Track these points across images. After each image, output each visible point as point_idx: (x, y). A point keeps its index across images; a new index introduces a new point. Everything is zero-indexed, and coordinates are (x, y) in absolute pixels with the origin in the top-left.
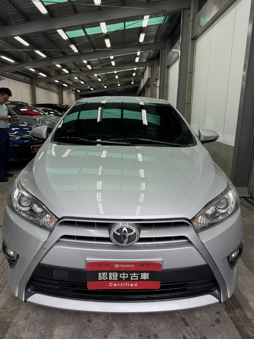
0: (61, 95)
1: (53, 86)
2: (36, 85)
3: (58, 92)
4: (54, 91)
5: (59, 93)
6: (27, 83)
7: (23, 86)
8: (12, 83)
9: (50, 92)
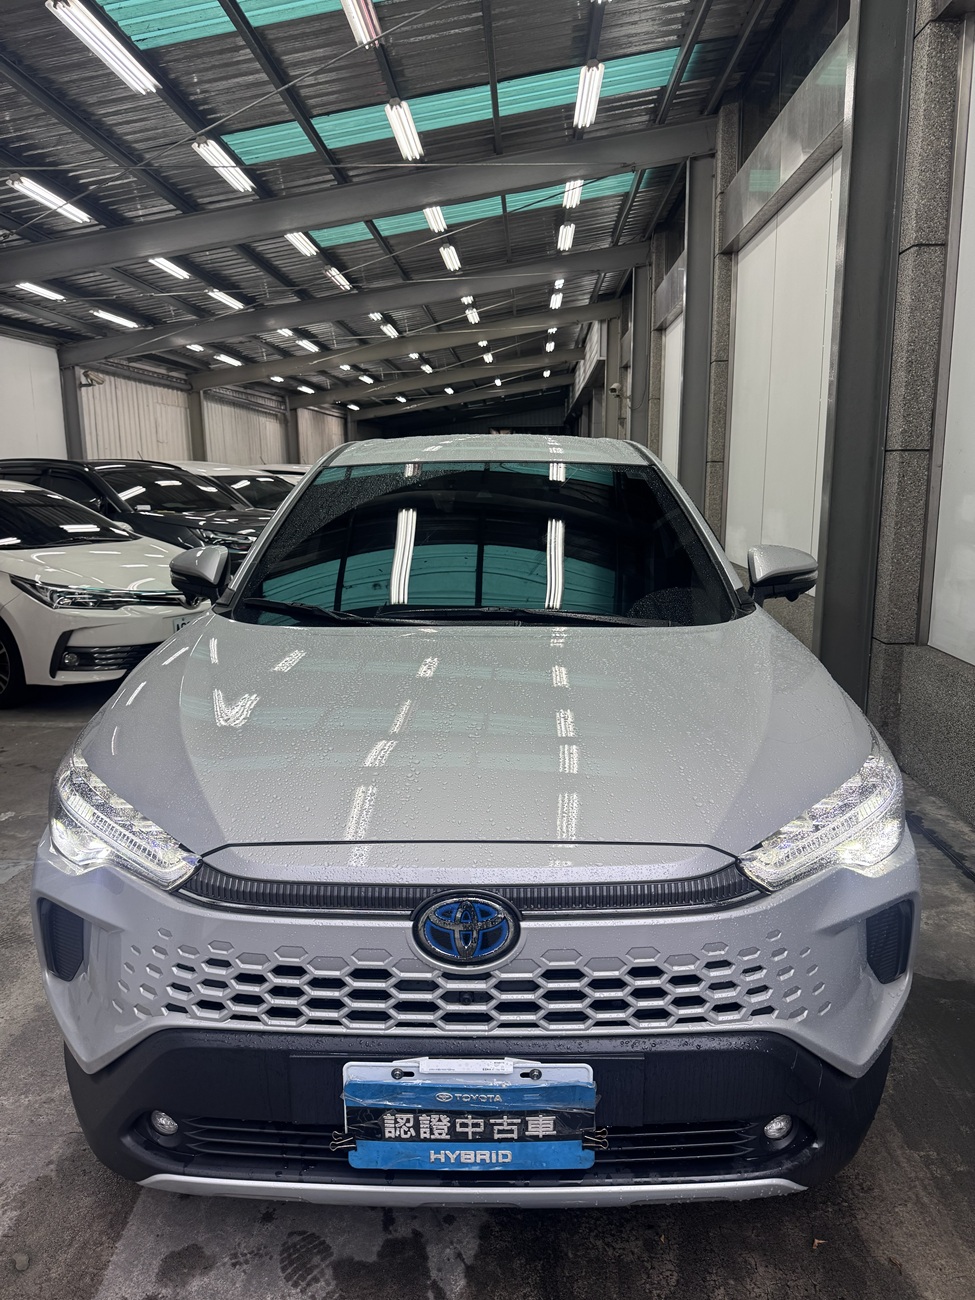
0: (290, 423)
1: (263, 395)
2: (205, 392)
3: (279, 414)
4: (266, 413)
5: (282, 418)
6: (173, 388)
7: (160, 401)
8: (124, 391)
9: (254, 416)
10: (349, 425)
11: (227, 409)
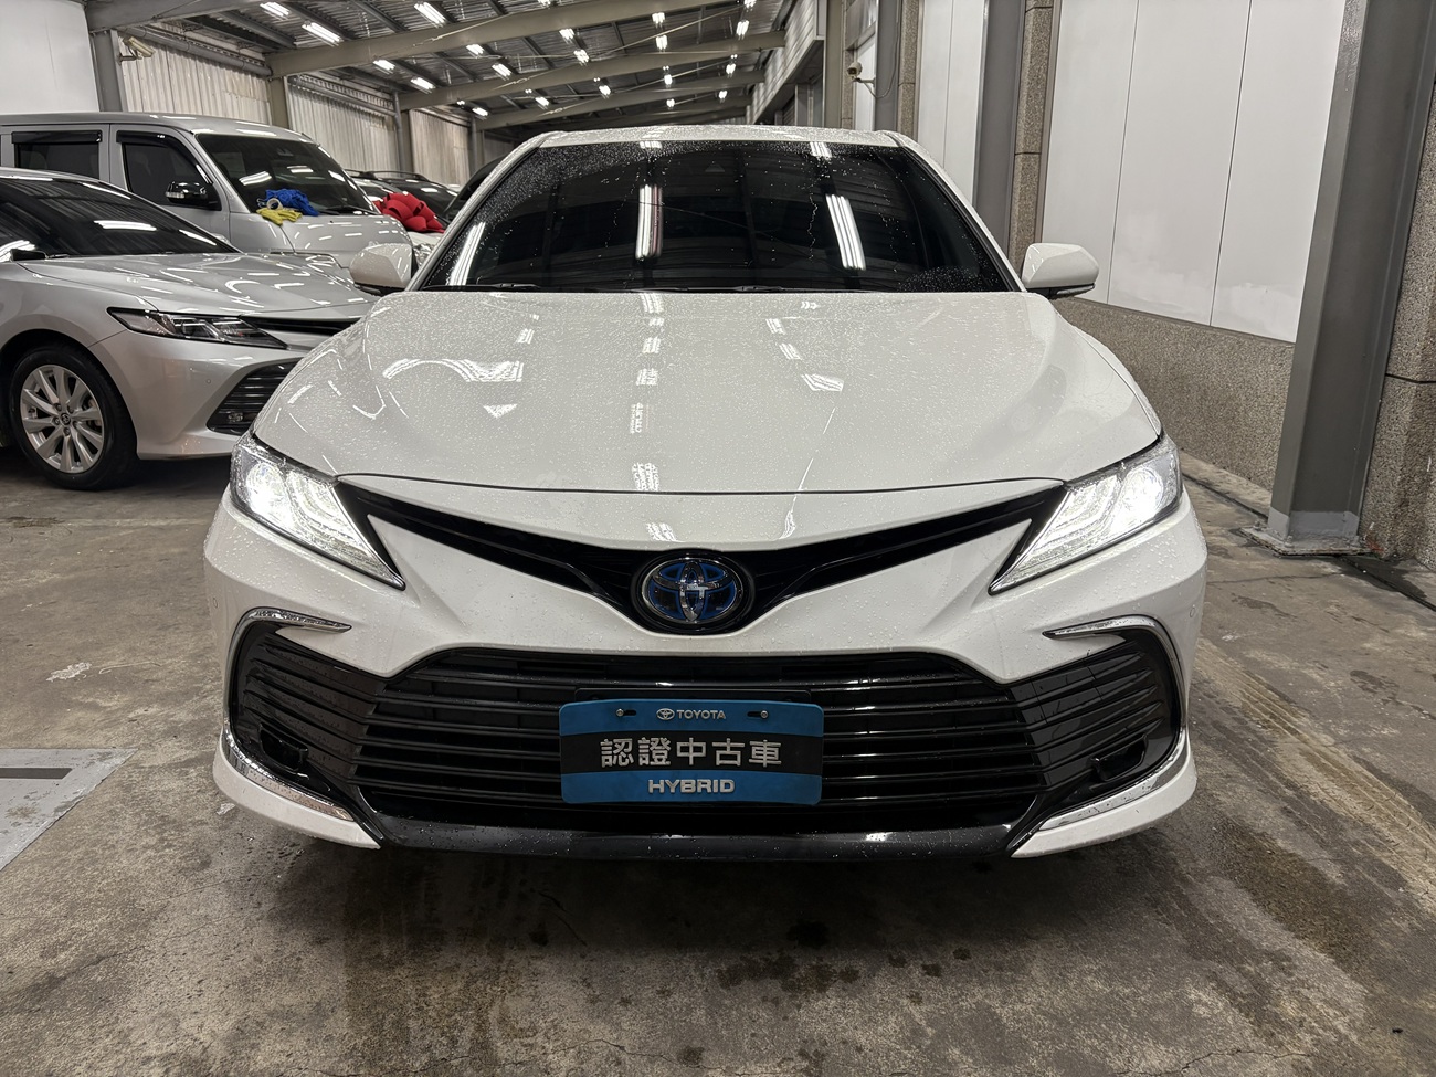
0: (401, 131)
1: (364, 89)
2: (289, 81)
3: (386, 117)
4: (370, 114)
5: (391, 122)
6: (247, 72)
7: (230, 89)
8: (181, 74)
9: (354, 119)
10: (475, 135)
11: (318, 107)
